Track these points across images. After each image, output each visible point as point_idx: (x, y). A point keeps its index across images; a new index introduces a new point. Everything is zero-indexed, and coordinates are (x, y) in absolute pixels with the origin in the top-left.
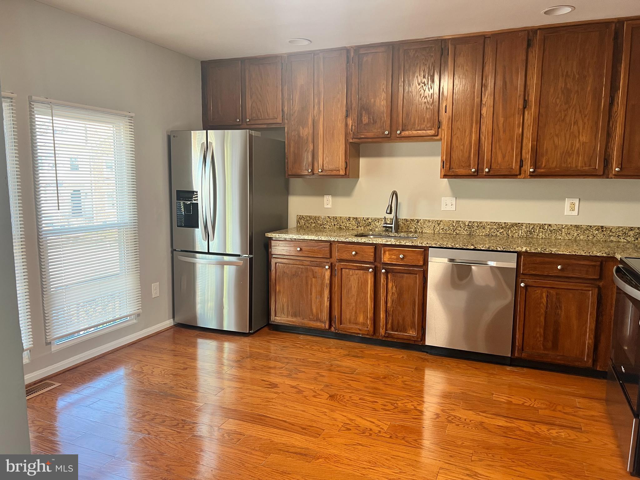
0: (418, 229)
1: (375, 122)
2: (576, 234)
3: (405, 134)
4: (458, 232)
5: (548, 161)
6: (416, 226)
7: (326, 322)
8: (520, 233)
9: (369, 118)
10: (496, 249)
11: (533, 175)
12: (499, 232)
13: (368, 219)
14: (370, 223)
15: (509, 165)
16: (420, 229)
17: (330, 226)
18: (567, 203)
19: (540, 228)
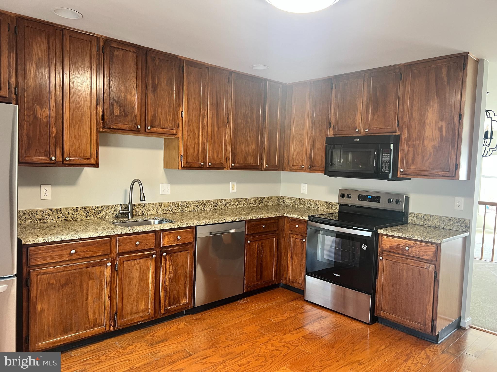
0: (145, 212)
1: (126, 115)
2: (236, 204)
3: (153, 130)
4: (174, 211)
5: (238, 159)
6: (142, 210)
7: (106, 324)
8: (211, 207)
9: (120, 110)
10: (236, 220)
11: (233, 168)
12: (199, 208)
13: (98, 208)
14: (100, 211)
15: (220, 161)
16: (146, 212)
17: (52, 220)
18: (231, 184)
19: (220, 202)
